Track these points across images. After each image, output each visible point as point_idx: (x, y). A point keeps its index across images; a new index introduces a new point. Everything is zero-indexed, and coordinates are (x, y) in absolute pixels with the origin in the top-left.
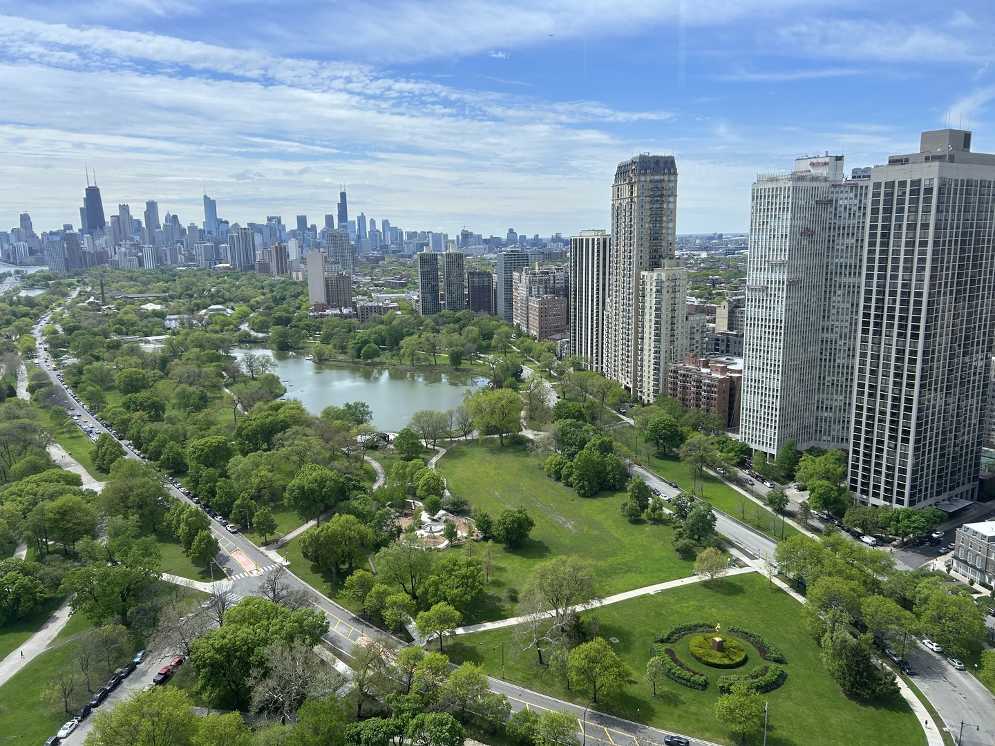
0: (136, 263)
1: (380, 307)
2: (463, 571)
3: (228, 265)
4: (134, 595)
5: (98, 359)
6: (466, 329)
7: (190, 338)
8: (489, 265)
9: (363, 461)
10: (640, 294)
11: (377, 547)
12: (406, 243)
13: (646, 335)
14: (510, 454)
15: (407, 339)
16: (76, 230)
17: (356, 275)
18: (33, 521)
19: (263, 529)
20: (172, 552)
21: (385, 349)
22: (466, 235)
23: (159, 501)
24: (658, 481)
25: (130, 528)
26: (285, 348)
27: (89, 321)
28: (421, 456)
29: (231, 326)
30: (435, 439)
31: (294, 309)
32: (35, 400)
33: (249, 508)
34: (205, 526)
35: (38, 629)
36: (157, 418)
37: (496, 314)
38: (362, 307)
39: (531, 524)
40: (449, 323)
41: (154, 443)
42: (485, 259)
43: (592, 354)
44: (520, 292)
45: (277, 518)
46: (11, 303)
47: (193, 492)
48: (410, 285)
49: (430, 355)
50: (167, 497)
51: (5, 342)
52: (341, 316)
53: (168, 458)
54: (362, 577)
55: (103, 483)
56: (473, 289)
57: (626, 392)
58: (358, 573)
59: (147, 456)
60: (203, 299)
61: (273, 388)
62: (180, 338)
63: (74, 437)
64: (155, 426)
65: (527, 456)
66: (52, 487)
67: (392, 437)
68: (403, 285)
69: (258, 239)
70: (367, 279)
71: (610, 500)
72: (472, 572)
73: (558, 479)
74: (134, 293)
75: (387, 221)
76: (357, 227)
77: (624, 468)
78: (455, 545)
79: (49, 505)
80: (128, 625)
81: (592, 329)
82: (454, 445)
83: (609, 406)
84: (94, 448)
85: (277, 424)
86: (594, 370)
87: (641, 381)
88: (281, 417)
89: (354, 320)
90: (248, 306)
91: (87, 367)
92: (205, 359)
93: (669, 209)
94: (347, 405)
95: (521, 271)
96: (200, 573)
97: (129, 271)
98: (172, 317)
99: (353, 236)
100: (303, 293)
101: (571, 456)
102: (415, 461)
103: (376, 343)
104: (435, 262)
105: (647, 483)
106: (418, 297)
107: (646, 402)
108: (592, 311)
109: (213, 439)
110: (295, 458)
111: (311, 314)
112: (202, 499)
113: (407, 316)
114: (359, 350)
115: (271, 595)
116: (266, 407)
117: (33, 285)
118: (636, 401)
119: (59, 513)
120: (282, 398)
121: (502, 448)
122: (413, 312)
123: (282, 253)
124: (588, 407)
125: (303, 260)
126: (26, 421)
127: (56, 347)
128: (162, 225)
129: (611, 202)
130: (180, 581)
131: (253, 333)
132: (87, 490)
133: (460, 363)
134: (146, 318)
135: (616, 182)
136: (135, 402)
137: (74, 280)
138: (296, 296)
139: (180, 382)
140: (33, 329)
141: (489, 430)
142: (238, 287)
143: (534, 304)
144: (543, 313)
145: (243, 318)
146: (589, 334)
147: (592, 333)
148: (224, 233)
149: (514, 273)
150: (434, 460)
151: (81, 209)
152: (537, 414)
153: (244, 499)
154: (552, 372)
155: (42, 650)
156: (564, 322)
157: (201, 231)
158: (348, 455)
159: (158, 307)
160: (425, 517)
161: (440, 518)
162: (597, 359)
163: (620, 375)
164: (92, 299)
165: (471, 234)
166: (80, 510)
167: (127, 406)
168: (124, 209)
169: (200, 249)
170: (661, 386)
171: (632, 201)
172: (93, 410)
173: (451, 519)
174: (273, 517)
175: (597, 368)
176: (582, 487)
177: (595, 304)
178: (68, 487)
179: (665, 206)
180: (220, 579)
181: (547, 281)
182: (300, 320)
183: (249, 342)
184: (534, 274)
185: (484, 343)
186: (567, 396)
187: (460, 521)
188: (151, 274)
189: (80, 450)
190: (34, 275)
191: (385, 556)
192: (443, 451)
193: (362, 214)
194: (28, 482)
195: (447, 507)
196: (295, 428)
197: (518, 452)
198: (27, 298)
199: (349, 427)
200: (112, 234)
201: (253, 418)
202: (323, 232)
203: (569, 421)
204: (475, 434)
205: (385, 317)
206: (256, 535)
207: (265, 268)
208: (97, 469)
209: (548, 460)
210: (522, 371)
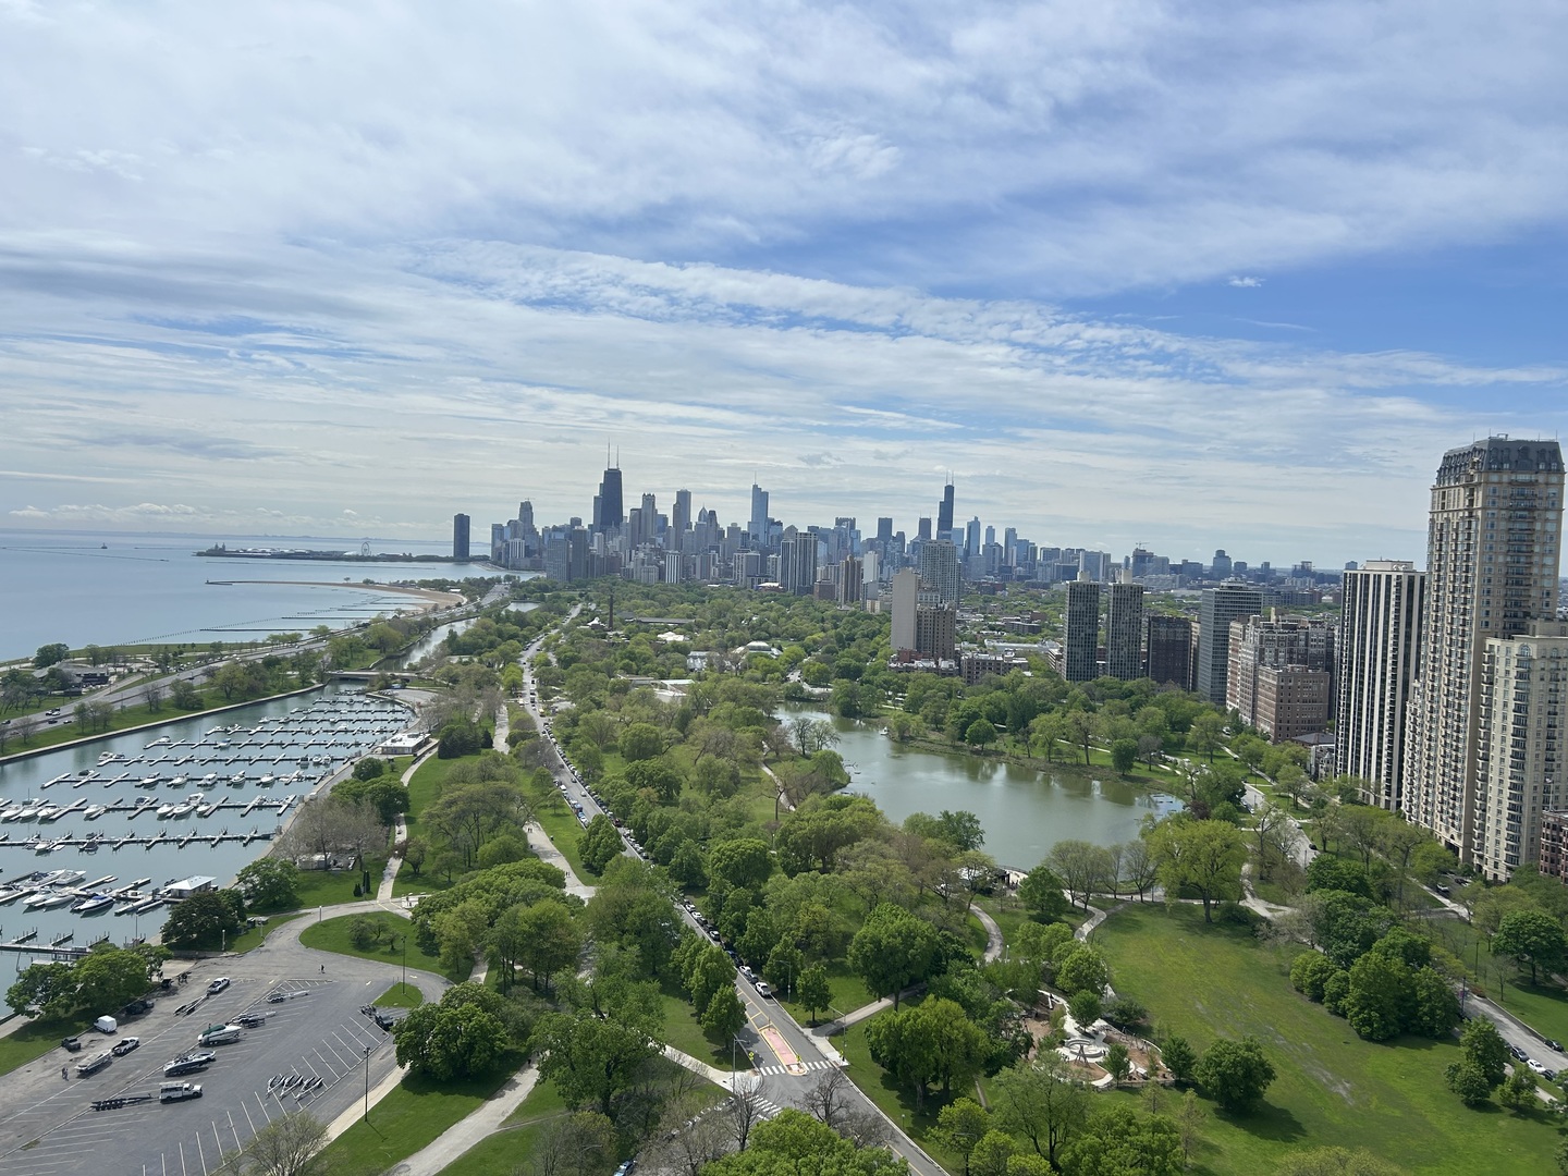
0: (654, 575)
1: (998, 663)
2: (1145, 1137)
3: (776, 585)
4: (622, 1070)
5: (599, 705)
6: (1144, 710)
7: (722, 685)
8: (1180, 607)
9: (968, 911)
10: (1484, 678)
11: (993, 1065)
12: (1041, 565)
13: (1495, 753)
14: (1222, 938)
15: (1043, 717)
16: (585, 526)
17: (962, 611)
18: (501, 931)
19: (812, 1000)
20: (677, 1012)
21: (1004, 730)
22: (1142, 558)
23: (665, 928)
24: (1521, 1032)
25: (627, 965)
26: (851, 713)
27: (590, 651)
28: (1064, 917)
29: (777, 674)
30: (1088, 891)
31: (866, 655)
32: (515, 756)
33: (792, 959)
34: (729, 980)
35: (490, 1096)
36: (668, 800)
37: (1194, 689)
38: (970, 661)
39: (1269, 1074)
40: (1112, 697)
41: (663, 838)
42: (1173, 597)
43: (1378, 776)
44: (1243, 654)
45: (834, 984)
46: (498, 620)
47: (711, 922)
48: (1046, 631)
49: (1079, 748)
50: (677, 923)
51: (486, 672)
52: (937, 671)
53: (681, 864)
54: (968, 1111)
55: (593, 889)
56: (1155, 644)
57: (1450, 853)
58: (961, 1104)
59: (651, 855)
60: (740, 632)
61: (830, 774)
62: (706, 685)
63: (558, 815)
64: (668, 812)
65: (1256, 946)
66: (530, 885)
67: (1013, 878)
68: (1035, 630)
69: (822, 550)
70: (978, 618)
71: (1422, 1054)
72: (1162, 1144)
73: (1318, 998)
74: (651, 616)
75: (1014, 530)
76: (965, 539)
77: (1452, 997)
78: (1124, 1085)
79: (524, 911)
80: (612, 1115)
81: (1381, 732)
82: (1121, 907)
83: (1416, 876)
84: (583, 835)
85: (841, 831)
86: (1382, 805)
87: (1481, 836)
88: (847, 821)
89: (957, 680)
90: (802, 646)
91: (584, 715)
92: (740, 719)
93: (1545, 532)
94: (946, 814)
95: (1245, 621)
96: (714, 1054)
97: (645, 585)
98: (697, 654)
99: (960, 552)
100: (880, 632)
101: (1347, 960)
102: (1056, 926)
103: (990, 718)
104: (1094, 597)
105: (1503, 1035)
106: (1061, 650)
107: (1490, 877)
108: (1382, 699)
109: (749, 844)
110: (864, 890)
111: (892, 665)
112: (725, 935)
113: (1043, 681)
114: (964, 727)
115: (822, 1112)
116: (824, 802)
117: (525, 596)
118: (1468, 872)
119: (535, 924)
120: (844, 790)
121: (1207, 926)
122: (1050, 674)
123: (854, 570)
124: (1375, 873)
125: (883, 584)
126: (502, 783)
127: (548, 684)
128: (694, 524)
129: (1429, 516)
130: (688, 1061)
131: (806, 686)
132: (572, 896)
133: (1131, 767)
134: (662, 652)
135: (1439, 482)
136: (642, 773)
137: (576, 594)
138: (871, 636)
139: (704, 751)
140: (521, 656)
141: (1186, 890)
142: (789, 618)
143: (1269, 678)
144: (1284, 695)
145: (794, 663)
146: (1374, 740)
147: (1380, 738)
148: (775, 538)
149: (1232, 624)
150: (1087, 928)
151: (595, 498)
152: (1274, 873)
153: (786, 945)
154: (1300, 801)
155: (493, 1130)
156: (1323, 714)
157: (746, 535)
158: (945, 898)
159: (680, 638)
160: (1070, 1025)
161: (1096, 1033)
162: (1389, 787)
163: (1438, 820)
164: (596, 622)
165: (1151, 555)
166: (562, 925)
167: (631, 777)
168: (649, 500)
169: (741, 559)
170: (1523, 851)
171: (1471, 516)
172: (586, 778)
173: (1116, 1037)
174: (828, 981)
175: (1387, 802)
176: (1367, 1022)
177: (1388, 688)
178: (548, 887)
179: (1538, 526)
180: (743, 1070)
181: (1292, 642)
182: (875, 673)
183: (801, 700)
184: (1270, 627)
185: (1174, 737)
186: (1331, 846)
187: (1134, 1044)
188: (672, 591)
189: (565, 835)
190: (527, 584)
191: (1009, 1082)
192: (1102, 916)
193: (976, 518)
194: (499, 872)
195: (1109, 1015)
196: (867, 842)
197: (1237, 936)
198: (518, 612)
199: (949, 852)
200: (629, 533)
201: (806, 817)
202: (914, 543)
203: (1341, 894)
204: (1159, 893)
205: (1005, 679)
206: (800, 1007)
207: (828, 592)
208: (584, 867)
209: (1299, 960)
210: (1243, 793)
